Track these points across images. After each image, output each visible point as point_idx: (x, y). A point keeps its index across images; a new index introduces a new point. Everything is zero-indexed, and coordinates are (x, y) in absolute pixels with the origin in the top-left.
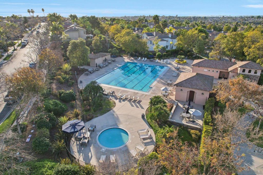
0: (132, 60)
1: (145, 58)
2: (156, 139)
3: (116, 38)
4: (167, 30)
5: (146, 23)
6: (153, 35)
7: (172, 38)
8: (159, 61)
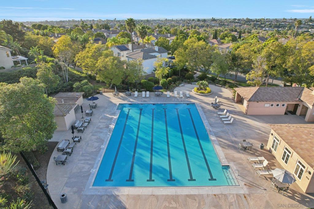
1: (146, 92)
3: (79, 59)
4: (144, 40)
5: (93, 30)
6: (127, 49)
7: (160, 52)
8: (171, 94)
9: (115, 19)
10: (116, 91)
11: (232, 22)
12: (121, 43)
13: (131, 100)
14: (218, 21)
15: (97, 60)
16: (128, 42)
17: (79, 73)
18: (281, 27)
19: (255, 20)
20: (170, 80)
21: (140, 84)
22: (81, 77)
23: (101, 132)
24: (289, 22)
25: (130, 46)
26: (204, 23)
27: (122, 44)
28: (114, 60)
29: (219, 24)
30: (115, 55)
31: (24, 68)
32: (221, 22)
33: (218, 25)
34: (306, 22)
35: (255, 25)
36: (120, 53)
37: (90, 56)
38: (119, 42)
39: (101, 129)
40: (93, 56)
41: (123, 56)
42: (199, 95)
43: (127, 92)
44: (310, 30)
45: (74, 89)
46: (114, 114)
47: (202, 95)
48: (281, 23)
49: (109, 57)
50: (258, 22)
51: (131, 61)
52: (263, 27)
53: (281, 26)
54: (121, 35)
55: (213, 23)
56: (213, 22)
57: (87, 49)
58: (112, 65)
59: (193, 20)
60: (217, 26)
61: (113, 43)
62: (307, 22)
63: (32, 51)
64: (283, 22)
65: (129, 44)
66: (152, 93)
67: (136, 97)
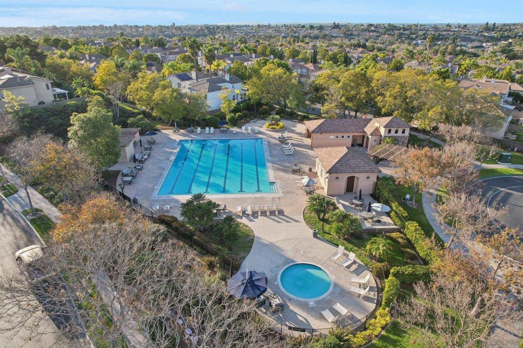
0: (184, 135)
1: (210, 128)
2: (363, 261)
3: (131, 92)
4: (212, 66)
5: (140, 48)
6: (190, 79)
7: (232, 81)
8: (238, 130)
9: (174, 24)
10: (176, 127)
11: (365, 31)
12: (182, 70)
13: (193, 136)
14: (343, 28)
15: (154, 93)
16: (192, 67)
17: (131, 109)
18: (442, 39)
19: (402, 26)
20: (239, 115)
21: (205, 120)
22: (134, 113)
23: (162, 163)
24: (455, 31)
25: (193, 74)
26: (320, 32)
27: (184, 71)
28: (173, 91)
29: (345, 33)
30: (175, 86)
31: (68, 103)
32: (347, 31)
33: (342, 35)
34: (480, 32)
35: (400, 36)
36: (181, 84)
37: (144, 88)
38: (180, 68)
39: (162, 161)
40: (147, 88)
41: (184, 87)
42: (270, 131)
43: (189, 129)
44: (484, 45)
45: (128, 126)
46: (174, 148)
47: (273, 131)
48: (442, 33)
49: (168, 89)
50: (407, 30)
51: (194, 93)
52: (413, 39)
53: (441, 37)
54: (183, 59)
55: (335, 32)
56: (335, 30)
57: (140, 79)
58: (171, 98)
59: (303, 27)
60: (340, 37)
61: (171, 69)
62: (482, 32)
63: (75, 82)
64: (444, 31)
65: (192, 72)
66: (217, 130)
67: (198, 134)
